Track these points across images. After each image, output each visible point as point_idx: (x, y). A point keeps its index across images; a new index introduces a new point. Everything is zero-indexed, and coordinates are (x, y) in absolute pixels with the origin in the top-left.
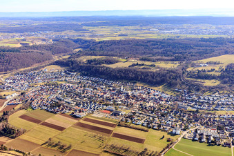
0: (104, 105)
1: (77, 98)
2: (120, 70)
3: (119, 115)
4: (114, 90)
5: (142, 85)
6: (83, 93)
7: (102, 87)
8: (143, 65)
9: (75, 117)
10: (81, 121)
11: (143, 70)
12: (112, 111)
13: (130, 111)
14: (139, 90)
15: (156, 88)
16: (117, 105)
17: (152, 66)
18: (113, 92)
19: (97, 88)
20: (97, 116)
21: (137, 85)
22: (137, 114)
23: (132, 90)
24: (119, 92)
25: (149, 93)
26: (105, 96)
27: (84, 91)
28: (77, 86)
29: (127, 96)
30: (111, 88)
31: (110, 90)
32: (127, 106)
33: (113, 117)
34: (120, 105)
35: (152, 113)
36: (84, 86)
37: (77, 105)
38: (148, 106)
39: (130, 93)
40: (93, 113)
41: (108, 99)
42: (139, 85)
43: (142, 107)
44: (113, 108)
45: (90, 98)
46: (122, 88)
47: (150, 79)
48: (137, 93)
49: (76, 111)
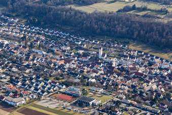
0: (62, 84)
1: (14, 69)
2: (100, 18)
3: (88, 105)
4: (85, 55)
5: (139, 48)
6: (27, 59)
7: (64, 48)
8: (144, 9)
9: (5, 105)
10: (16, 114)
11: (143, 20)
12: (75, 96)
13: (109, 98)
14: (132, 57)
15: (165, 56)
16: (88, 85)
17: (161, 12)
18: (84, 59)
19: (55, 49)
20: (46, 105)
21: (131, 47)
22: (123, 105)
23: (120, 56)
24: (96, 60)
25: (150, 64)
26: (67, 65)
27: (28, 55)
28: (17, 44)
29: (110, 69)
30: (81, 52)
31: (79, 55)
32: (106, 88)
33: (76, 109)
34: (92, 84)
35: (152, 104)
36: (31, 46)
37: (11, 81)
38: (147, 89)
39: (115, 62)
40: (39, 99)
41: (72, 73)
42: (134, 48)
43: (135, 91)
44: (78, 90)
45: (37, 69)
46: (101, 52)
47: (156, 36)
48: (128, 64)
49: (7, 93)
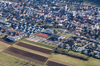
0: (42, 27)
1: (14, 19)
3: (57, 39)
4: (57, 10)
5: (89, 4)
6: (22, 13)
7: (44, 5)
9: (8, 41)
10: (14, 46)
12: (49, 35)
13: (70, 35)
14: (85, 10)
16: (58, 27)
18: (56, 12)
19: (39, 6)
20: (32, 40)
21: (84, 4)
22: (78, 39)
23: (77, 10)
24: (63, 12)
25: (96, 14)
26: (46, 16)
27: (23, 11)
28: (16, 4)
29: (71, 18)
30: (54, 8)
31: (53, 10)
32: (68, 29)
33: (50, 42)
34: (60, 27)
35: (96, 38)
36: (25, 5)
37: (12, 26)
38: (93, 29)
39: (74, 13)
40: (28, 37)
41: (48, 21)
42: (86, 5)
43: (86, 31)
44: (51, 31)
45: (28, 19)
46: (66, 8)
48: (82, 14)
49: (9, 33)
